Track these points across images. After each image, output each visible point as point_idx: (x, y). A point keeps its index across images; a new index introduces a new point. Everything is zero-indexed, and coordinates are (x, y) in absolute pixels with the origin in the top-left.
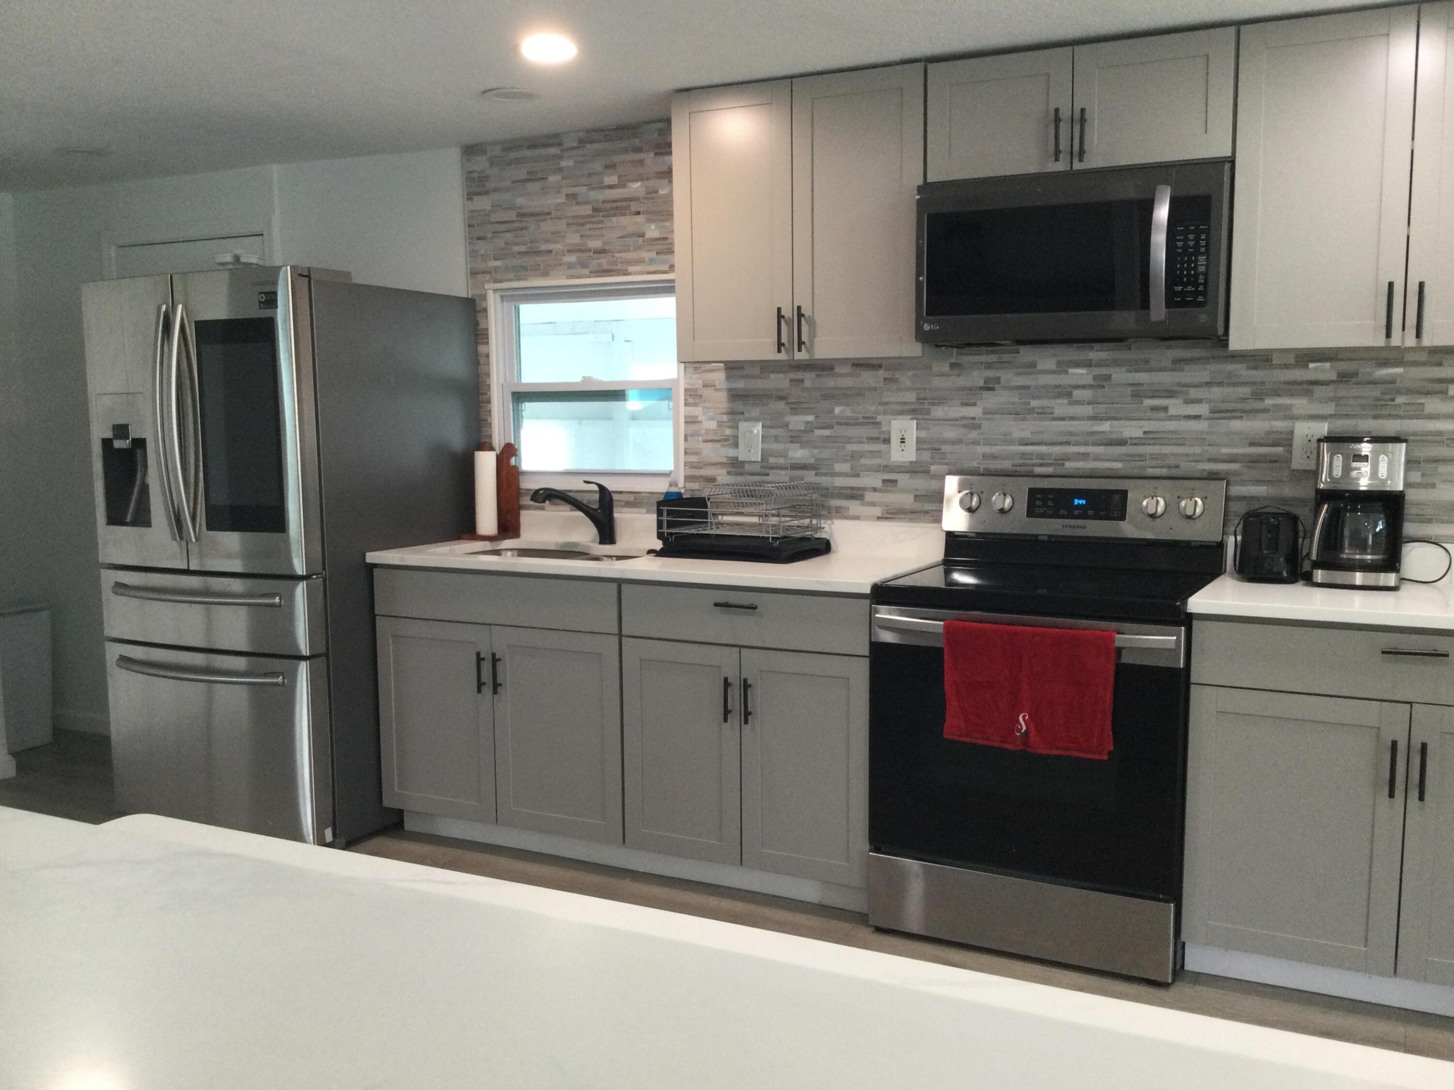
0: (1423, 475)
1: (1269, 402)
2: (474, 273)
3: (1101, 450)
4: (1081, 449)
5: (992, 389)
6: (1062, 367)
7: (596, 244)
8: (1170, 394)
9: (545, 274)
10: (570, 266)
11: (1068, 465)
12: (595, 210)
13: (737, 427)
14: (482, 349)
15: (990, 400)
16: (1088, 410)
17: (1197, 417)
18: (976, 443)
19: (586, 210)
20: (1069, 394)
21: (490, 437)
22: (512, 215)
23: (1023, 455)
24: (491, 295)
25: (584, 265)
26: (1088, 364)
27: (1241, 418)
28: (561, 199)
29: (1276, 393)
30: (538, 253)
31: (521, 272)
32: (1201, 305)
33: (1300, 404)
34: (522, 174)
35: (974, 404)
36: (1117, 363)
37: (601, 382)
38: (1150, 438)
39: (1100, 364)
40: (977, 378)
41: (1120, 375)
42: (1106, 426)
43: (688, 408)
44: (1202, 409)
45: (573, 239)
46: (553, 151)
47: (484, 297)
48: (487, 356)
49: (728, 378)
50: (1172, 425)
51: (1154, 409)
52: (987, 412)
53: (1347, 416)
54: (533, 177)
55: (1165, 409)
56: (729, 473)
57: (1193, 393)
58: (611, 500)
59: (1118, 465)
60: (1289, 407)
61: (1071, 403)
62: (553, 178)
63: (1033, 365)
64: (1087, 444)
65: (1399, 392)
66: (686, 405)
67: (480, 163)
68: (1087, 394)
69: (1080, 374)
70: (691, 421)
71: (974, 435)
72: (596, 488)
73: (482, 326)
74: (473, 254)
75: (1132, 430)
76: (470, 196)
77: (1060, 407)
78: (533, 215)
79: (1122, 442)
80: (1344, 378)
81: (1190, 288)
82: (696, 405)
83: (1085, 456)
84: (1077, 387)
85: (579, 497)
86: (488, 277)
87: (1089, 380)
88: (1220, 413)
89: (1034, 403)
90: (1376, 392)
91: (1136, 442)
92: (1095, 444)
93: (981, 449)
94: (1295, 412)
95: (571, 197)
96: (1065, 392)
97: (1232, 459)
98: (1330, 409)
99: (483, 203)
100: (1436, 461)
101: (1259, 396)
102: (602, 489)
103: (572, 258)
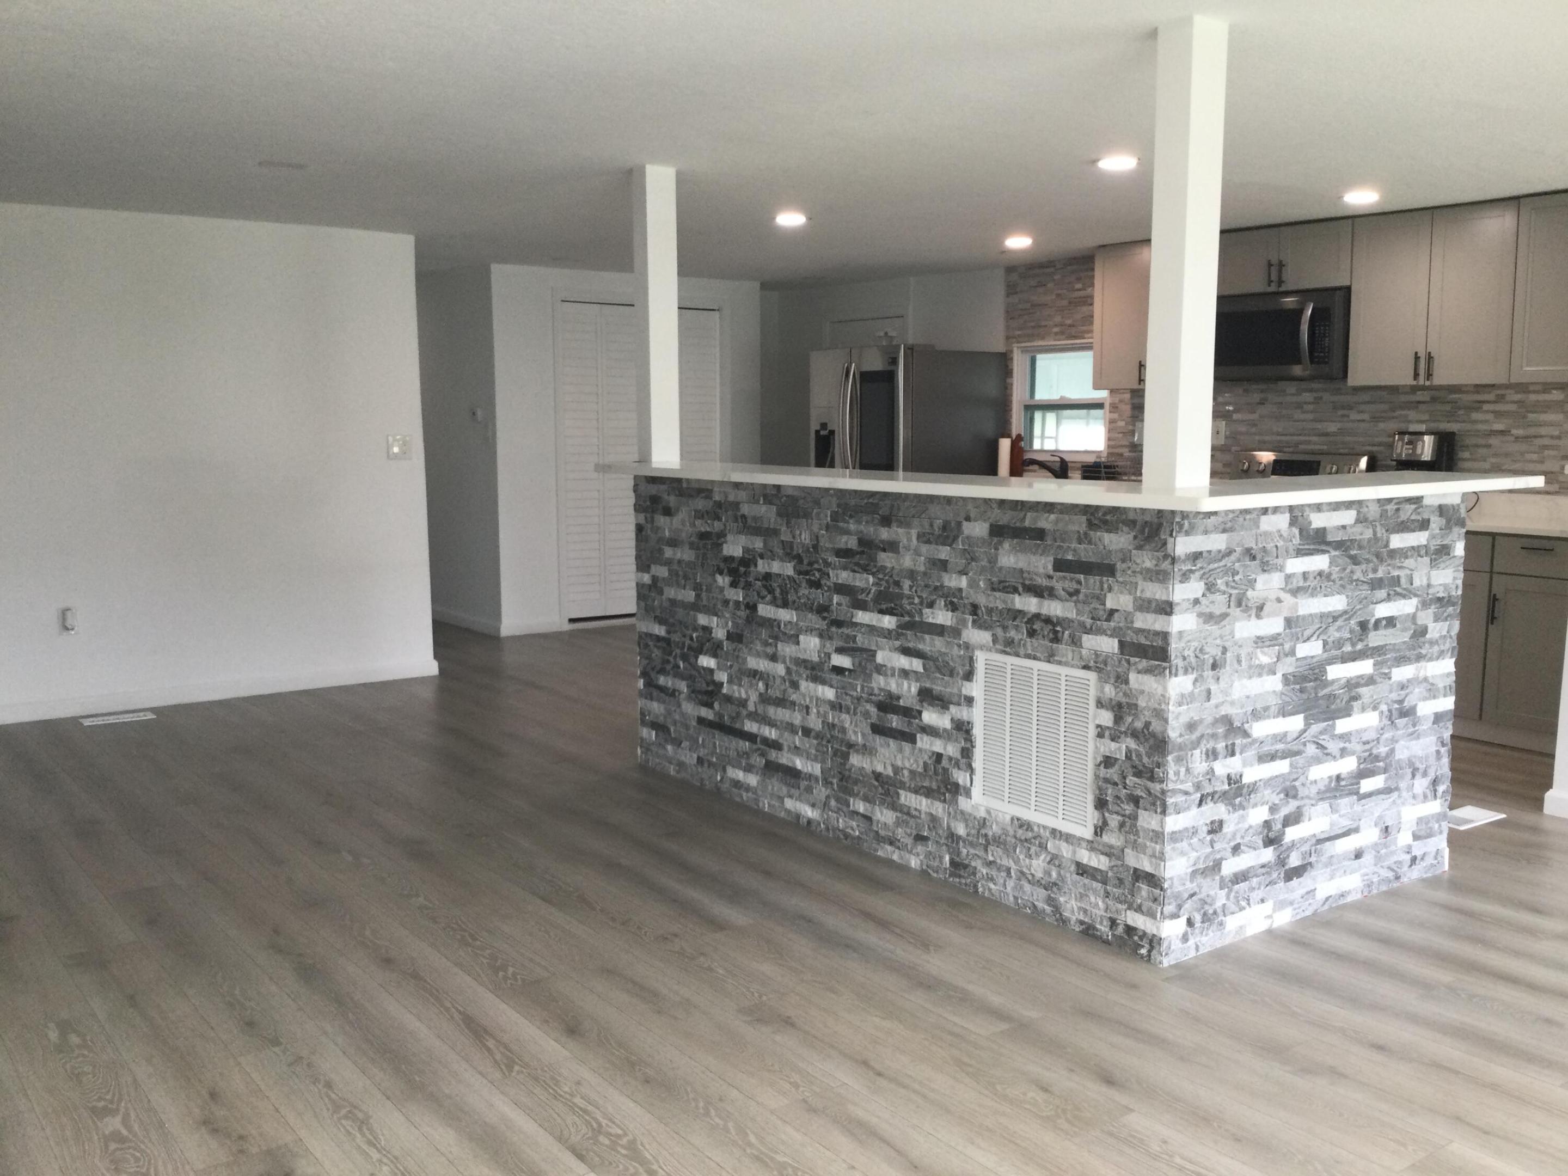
0: (1471, 454)
1: (1398, 413)
2: (1008, 338)
3: (1315, 439)
4: (1307, 438)
5: (1264, 404)
6: (1299, 393)
7: (1069, 322)
8: (1350, 408)
9: (1043, 338)
10: (1056, 334)
11: (1302, 447)
12: (1070, 303)
13: (1134, 425)
14: (1009, 380)
15: (1263, 410)
16: (1310, 416)
17: (1363, 421)
18: (1255, 434)
19: (1065, 303)
20: (1302, 407)
21: (1010, 430)
22: (1028, 306)
23: (1280, 441)
24: (1015, 350)
25: (1062, 333)
26: (1311, 391)
27: (1384, 422)
28: (1054, 297)
29: (1402, 408)
30: (1040, 326)
31: (1031, 337)
32: (1326, 363)
33: (1412, 414)
34: (1033, 283)
35: (1255, 413)
36: (1325, 390)
37: (1070, 399)
38: (1341, 432)
39: (1317, 391)
40: (1256, 397)
41: (1327, 397)
42: (1319, 426)
43: (1112, 414)
44: (1366, 416)
45: (1058, 319)
46: (1052, 270)
47: (1012, 351)
48: (1012, 385)
49: (1132, 398)
50: (1350, 425)
51: (1343, 416)
52: (1261, 417)
53: (1434, 421)
54: (1042, 285)
55: (1348, 416)
56: (1130, 451)
57: (1362, 407)
58: (1067, 466)
59: (1325, 447)
60: (1406, 416)
61: (1303, 412)
62: (1050, 285)
63: (1285, 391)
64: (1309, 435)
65: (1460, 408)
66: (1110, 412)
67: (1014, 277)
68: (1311, 407)
69: (1307, 397)
70: (1112, 422)
71: (1254, 430)
72: (1059, 459)
73: (1010, 367)
74: (1008, 327)
75: (1332, 427)
76: (1008, 295)
77: (1298, 415)
78: (1040, 305)
79: (1327, 434)
80: (1434, 399)
81: (1322, 354)
82: (1114, 412)
83: (1309, 442)
84: (1306, 403)
85: (1049, 464)
86: (1014, 340)
87: (1311, 400)
88: (1375, 419)
89: (1284, 412)
90: (1448, 407)
91: (1334, 434)
92: (1315, 435)
93: (1257, 438)
94: (1410, 418)
95: (1058, 295)
96: (1299, 406)
97: (1380, 444)
98: (1426, 417)
99: (1015, 299)
100: (1477, 446)
101: (1393, 410)
102: (1061, 458)
103: (1056, 330)
